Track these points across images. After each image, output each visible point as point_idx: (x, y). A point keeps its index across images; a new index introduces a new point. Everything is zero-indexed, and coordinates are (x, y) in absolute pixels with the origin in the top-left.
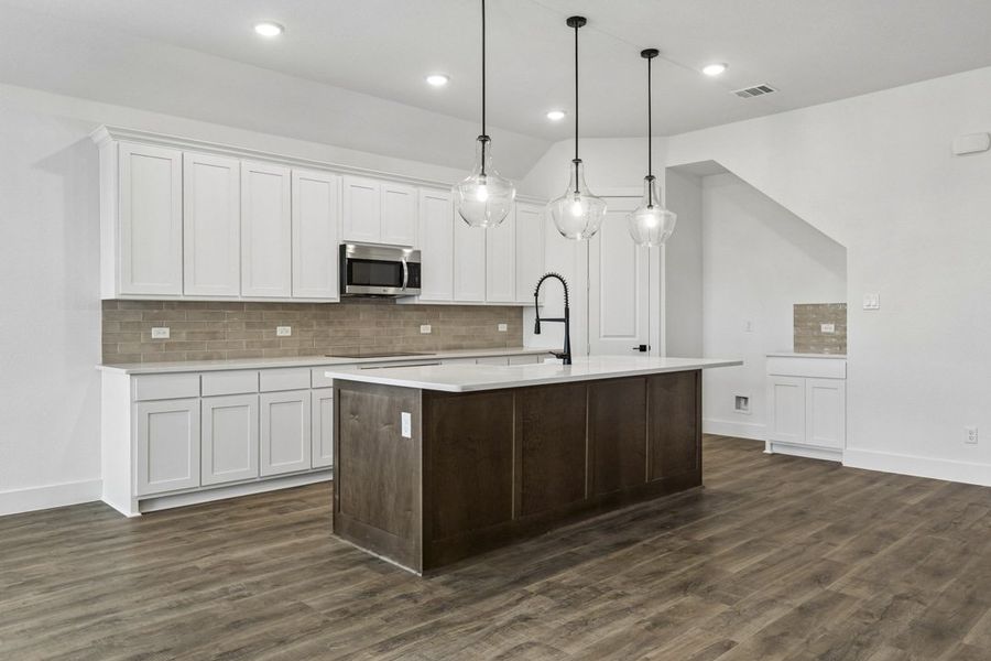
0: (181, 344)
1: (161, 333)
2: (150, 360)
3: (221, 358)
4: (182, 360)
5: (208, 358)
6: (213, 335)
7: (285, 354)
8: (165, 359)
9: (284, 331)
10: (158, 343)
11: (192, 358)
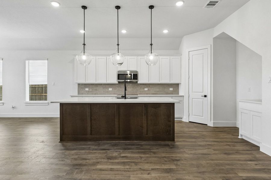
0: (91, 91)
1: (87, 89)
2: (85, 94)
3: (98, 94)
4: (91, 94)
5: (95, 94)
6: (96, 90)
7: (111, 94)
8: (88, 94)
9: (110, 89)
10: (86, 91)
11: (92, 94)
